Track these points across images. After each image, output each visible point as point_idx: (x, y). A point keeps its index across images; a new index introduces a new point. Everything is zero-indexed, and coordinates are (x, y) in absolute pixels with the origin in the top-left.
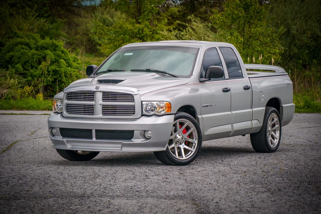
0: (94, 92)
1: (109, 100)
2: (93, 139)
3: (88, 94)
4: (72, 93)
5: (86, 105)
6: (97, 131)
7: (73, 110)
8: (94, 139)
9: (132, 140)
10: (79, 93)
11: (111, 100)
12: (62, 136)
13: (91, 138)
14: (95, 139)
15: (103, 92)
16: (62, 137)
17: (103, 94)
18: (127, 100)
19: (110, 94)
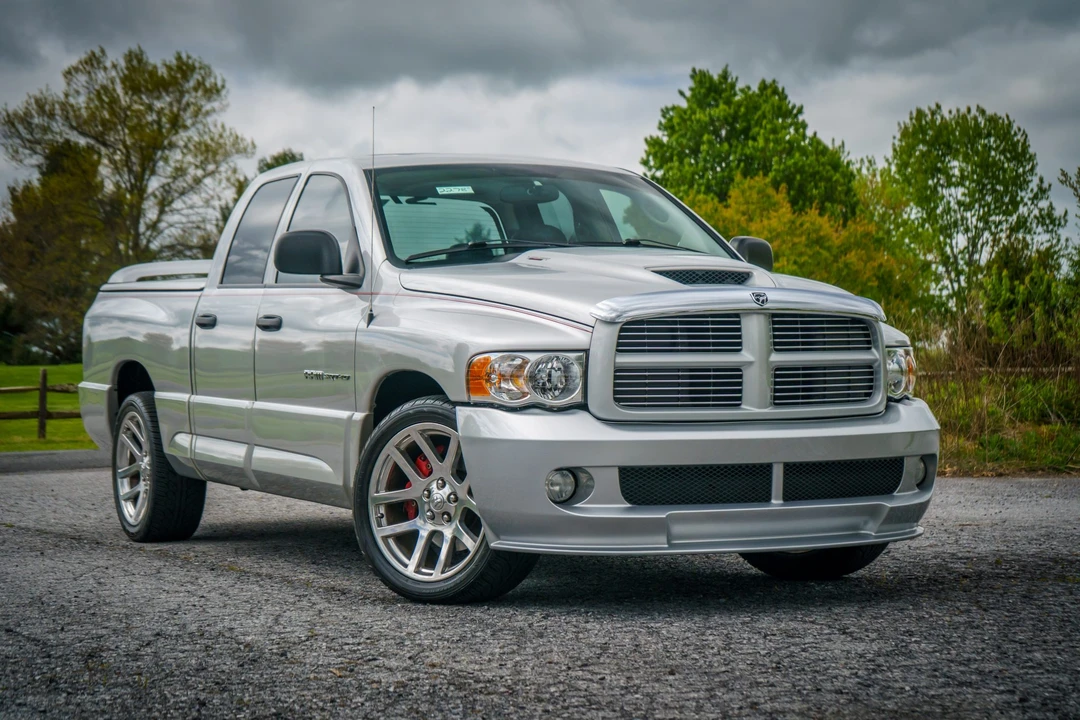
0: (737, 316)
1: (798, 343)
2: (773, 501)
3: (713, 323)
4: (641, 322)
5: (709, 370)
6: (790, 469)
7: (646, 392)
8: (776, 502)
9: (895, 494)
10: (675, 323)
11: (803, 343)
12: (630, 501)
13: (766, 498)
14: (781, 502)
15: (774, 315)
16: (629, 505)
17: (774, 323)
18: (849, 343)
19: (796, 323)
